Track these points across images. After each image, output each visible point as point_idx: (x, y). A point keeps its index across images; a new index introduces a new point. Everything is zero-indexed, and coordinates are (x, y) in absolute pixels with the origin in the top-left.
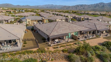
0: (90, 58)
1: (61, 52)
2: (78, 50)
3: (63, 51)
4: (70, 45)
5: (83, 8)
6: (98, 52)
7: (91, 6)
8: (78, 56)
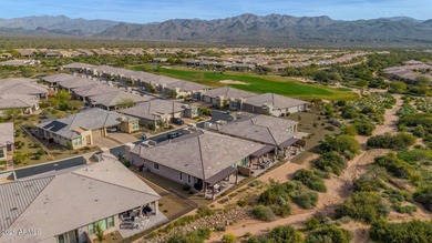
0: (286, 206)
1: (238, 207)
2: (267, 198)
3: (240, 204)
4: (244, 190)
5: (193, 34)
6: (293, 194)
7: (216, 25)
8: (268, 208)
